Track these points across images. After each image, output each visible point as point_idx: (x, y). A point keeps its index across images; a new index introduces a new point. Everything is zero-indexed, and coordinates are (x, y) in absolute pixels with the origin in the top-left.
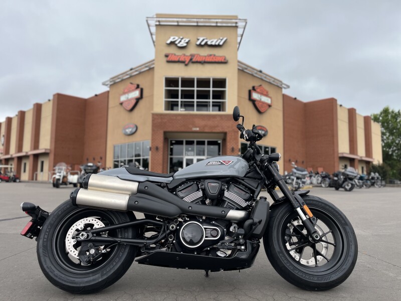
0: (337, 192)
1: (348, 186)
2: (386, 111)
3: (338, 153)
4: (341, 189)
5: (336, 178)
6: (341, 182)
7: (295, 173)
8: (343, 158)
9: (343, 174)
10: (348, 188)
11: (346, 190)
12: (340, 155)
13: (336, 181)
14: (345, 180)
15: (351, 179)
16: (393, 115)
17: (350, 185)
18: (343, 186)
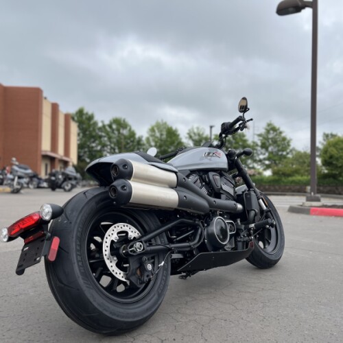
0: (53, 193)
1: (67, 186)
2: (81, 112)
3: (41, 151)
4: (57, 190)
5: (53, 178)
6: (60, 182)
7: (17, 171)
8: (45, 157)
9: (63, 174)
10: (67, 188)
11: (65, 190)
12: (44, 153)
13: (54, 181)
14: (65, 180)
15: (70, 179)
16: (88, 116)
17: (70, 186)
18: (63, 186)
